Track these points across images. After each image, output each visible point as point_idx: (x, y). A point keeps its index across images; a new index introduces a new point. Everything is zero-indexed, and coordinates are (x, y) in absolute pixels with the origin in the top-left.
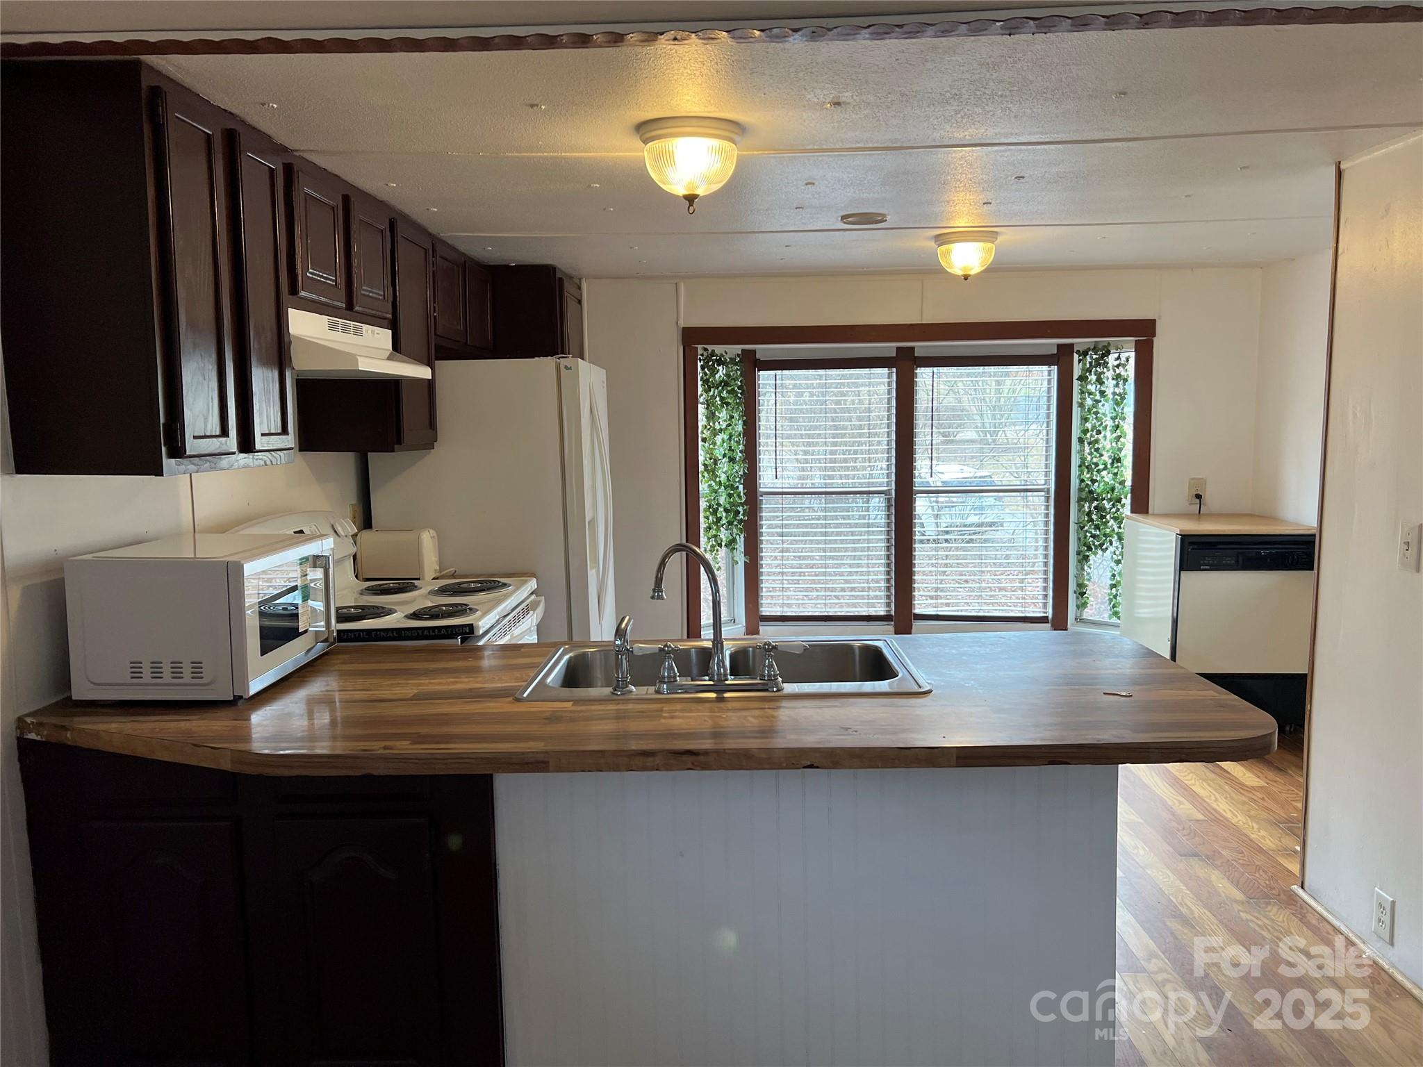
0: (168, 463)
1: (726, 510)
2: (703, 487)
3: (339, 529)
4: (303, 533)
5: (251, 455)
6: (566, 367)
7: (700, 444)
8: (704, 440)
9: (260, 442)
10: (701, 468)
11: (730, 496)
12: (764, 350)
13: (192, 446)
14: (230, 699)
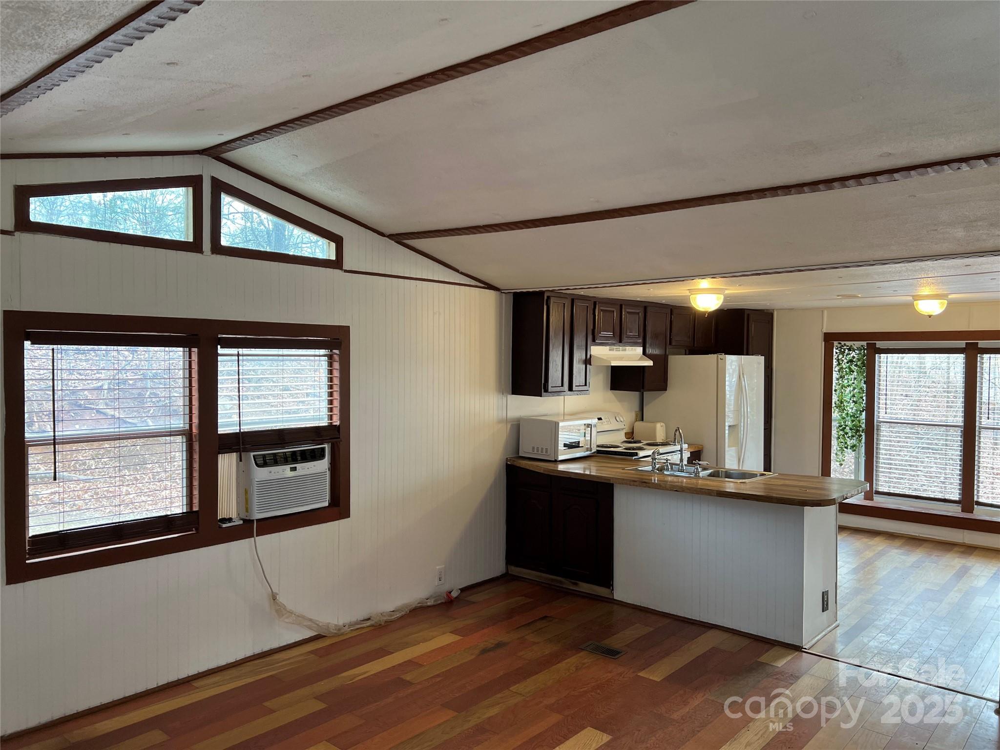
0: (543, 394)
1: (851, 429)
2: (835, 414)
3: (618, 419)
4: (602, 419)
5: (572, 392)
6: (721, 359)
7: (833, 392)
8: (836, 390)
9: (574, 388)
10: (833, 405)
11: (853, 421)
12: (880, 344)
13: (550, 389)
14: (554, 460)
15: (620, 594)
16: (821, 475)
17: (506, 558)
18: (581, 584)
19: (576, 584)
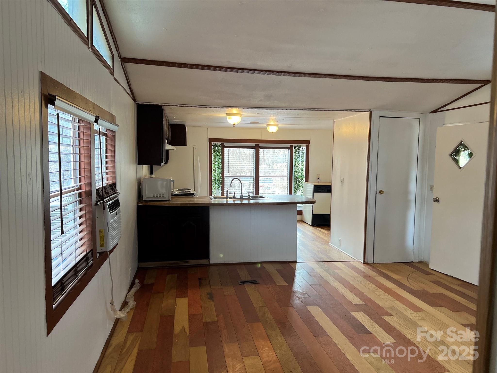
1: (217, 180)
2: (213, 174)
6: (195, 148)
8: (213, 164)
10: (212, 170)
11: (218, 177)
12: (226, 144)
14: (168, 200)
15: (213, 260)
16: (208, 196)
17: (138, 259)
18: (190, 261)
19: (187, 262)
